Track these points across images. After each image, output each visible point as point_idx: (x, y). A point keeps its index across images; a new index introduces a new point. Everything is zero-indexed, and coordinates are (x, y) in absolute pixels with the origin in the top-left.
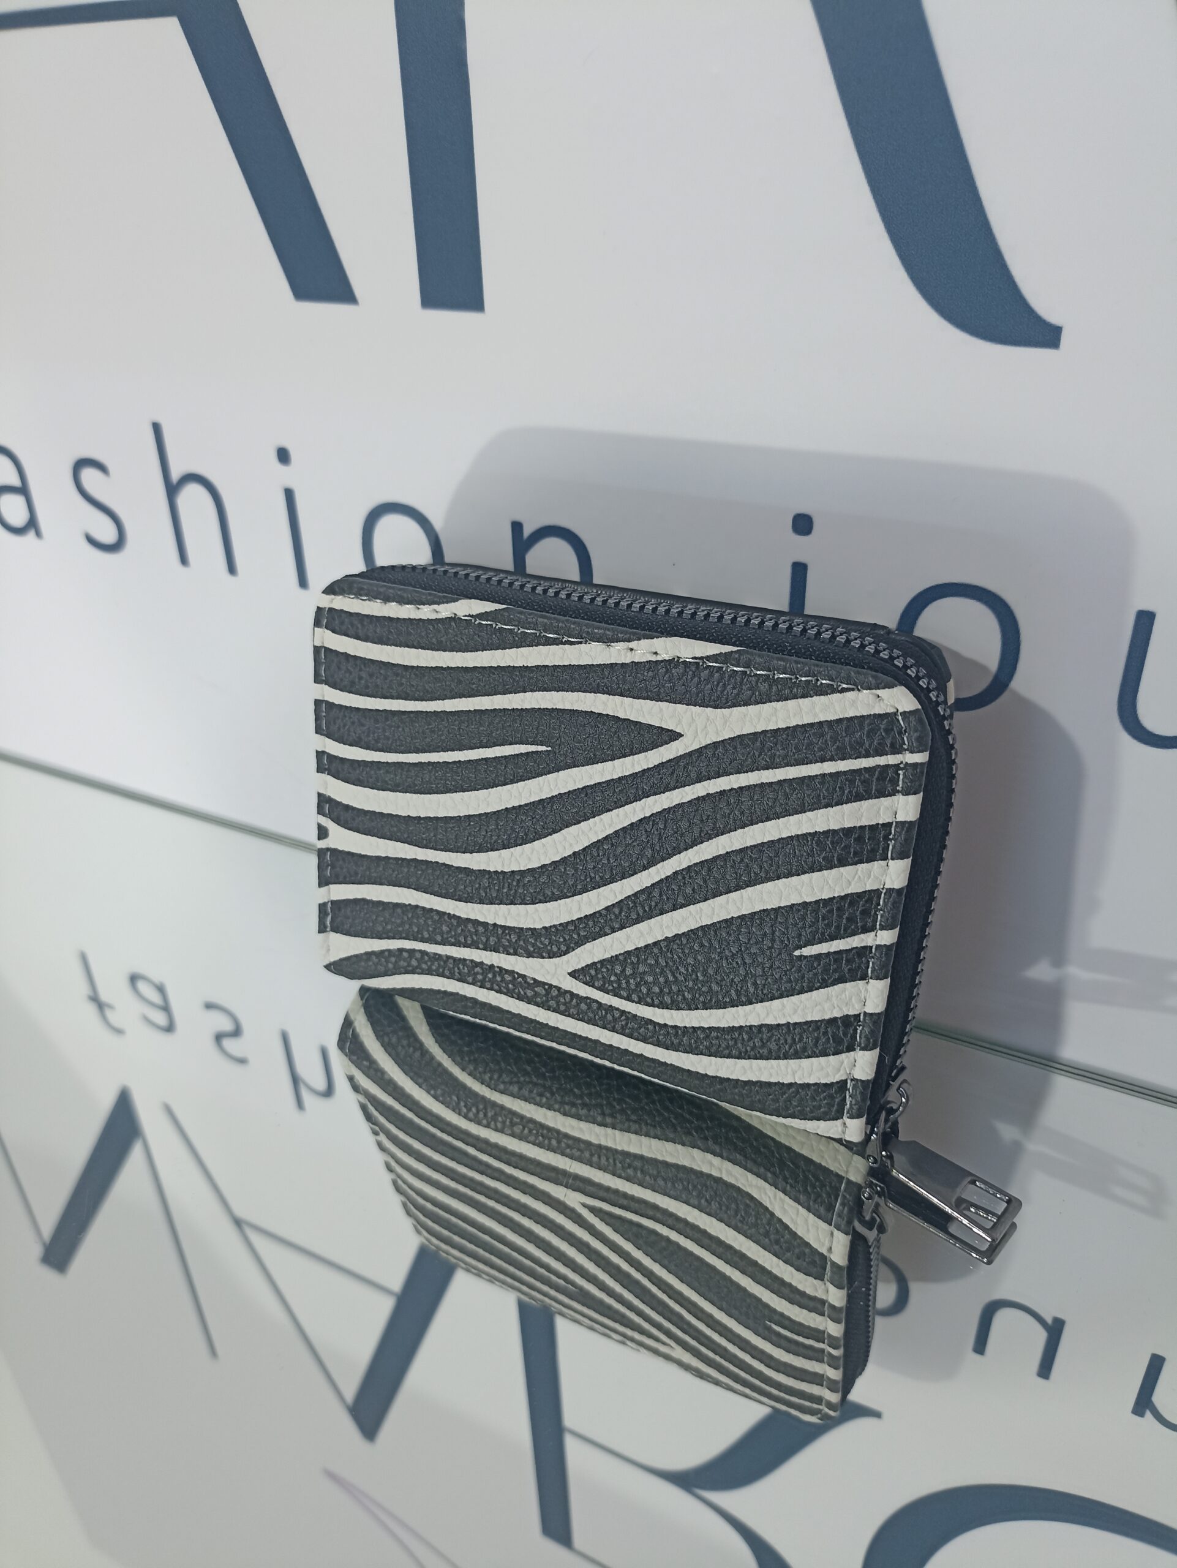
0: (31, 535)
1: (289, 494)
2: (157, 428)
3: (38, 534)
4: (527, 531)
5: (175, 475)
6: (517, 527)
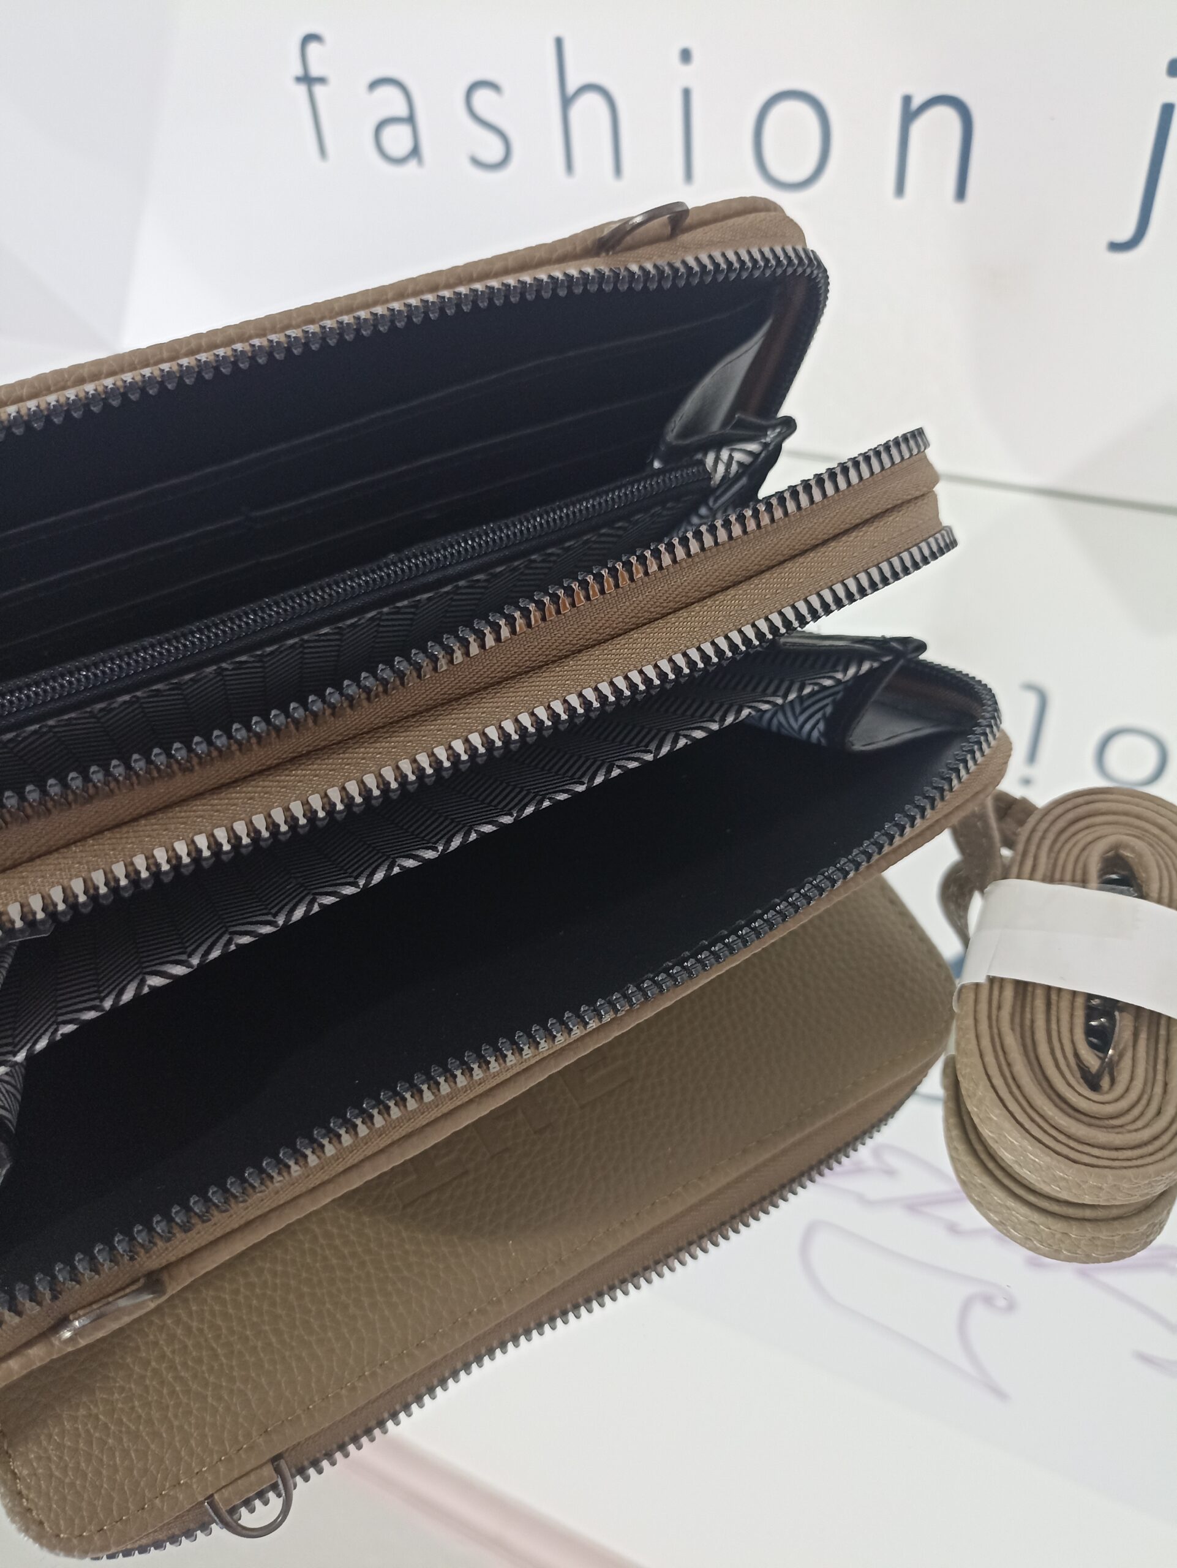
0: (412, 163)
1: (687, 93)
2: (559, 43)
3: (420, 161)
4: (917, 103)
5: (572, 87)
6: (907, 100)
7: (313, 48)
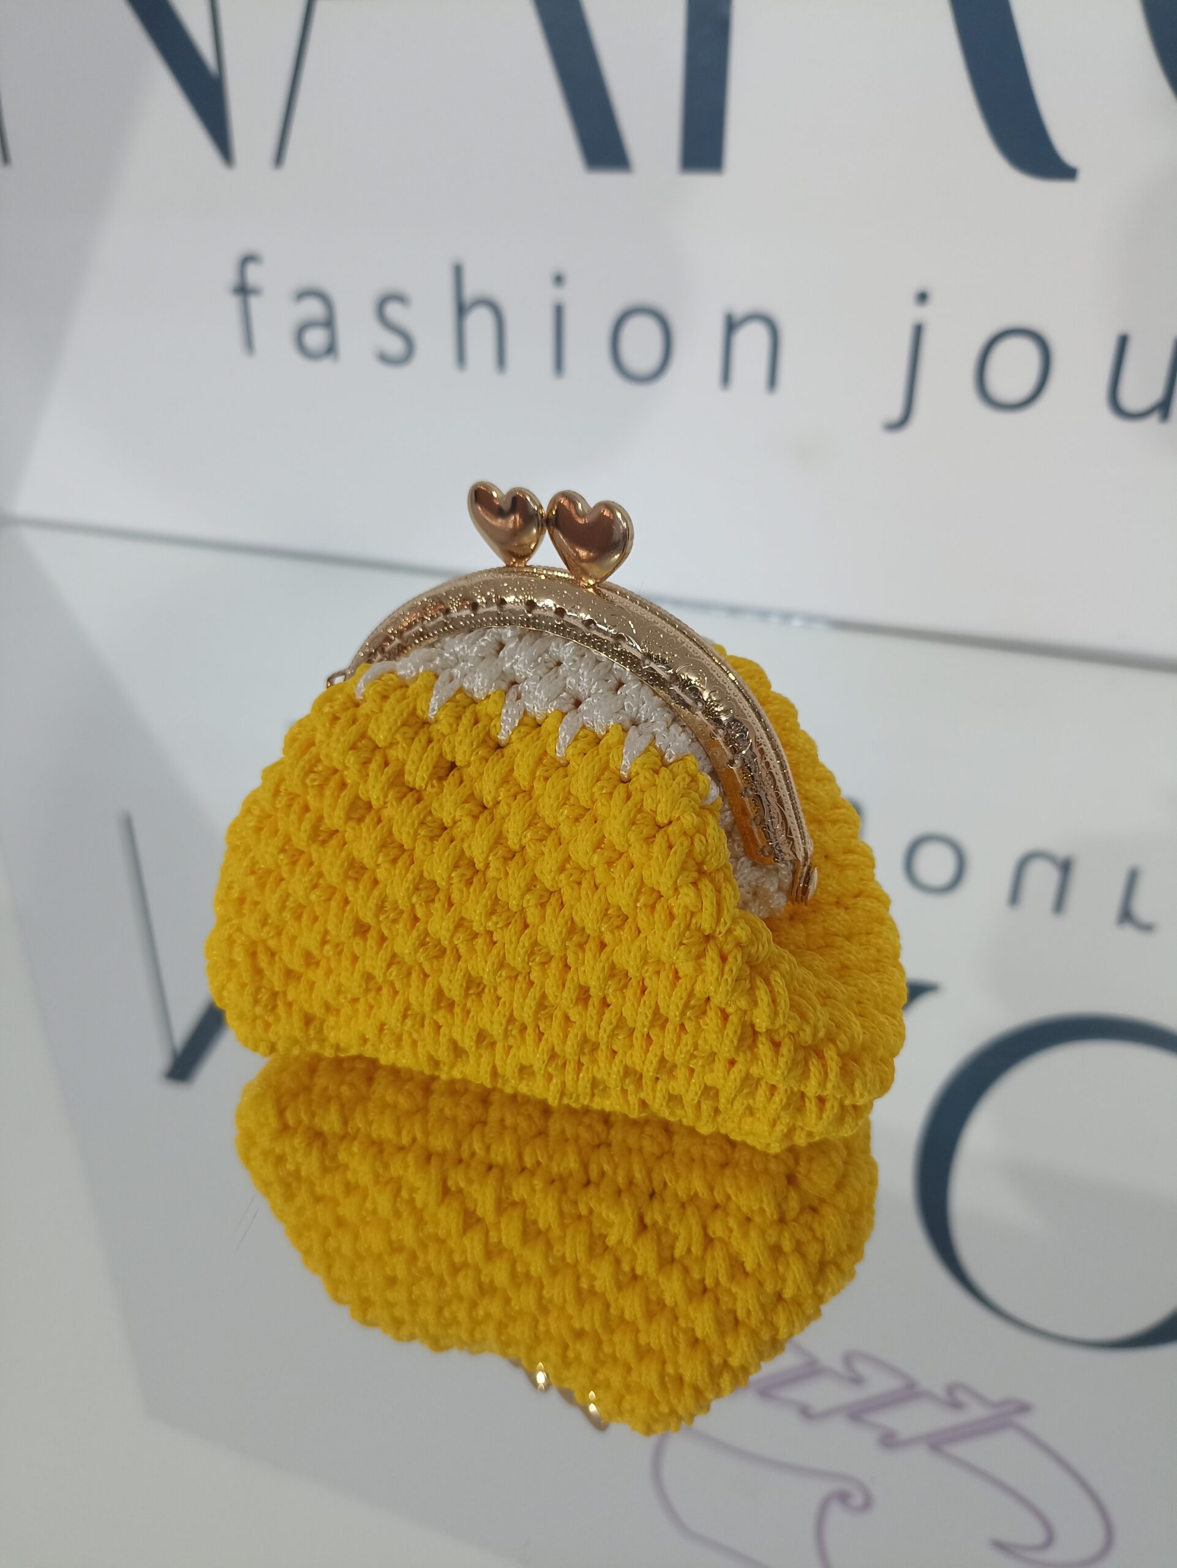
0: (328, 357)
1: (559, 309)
2: (458, 268)
3: (335, 357)
4: (737, 318)
5: (467, 299)
7: (251, 266)
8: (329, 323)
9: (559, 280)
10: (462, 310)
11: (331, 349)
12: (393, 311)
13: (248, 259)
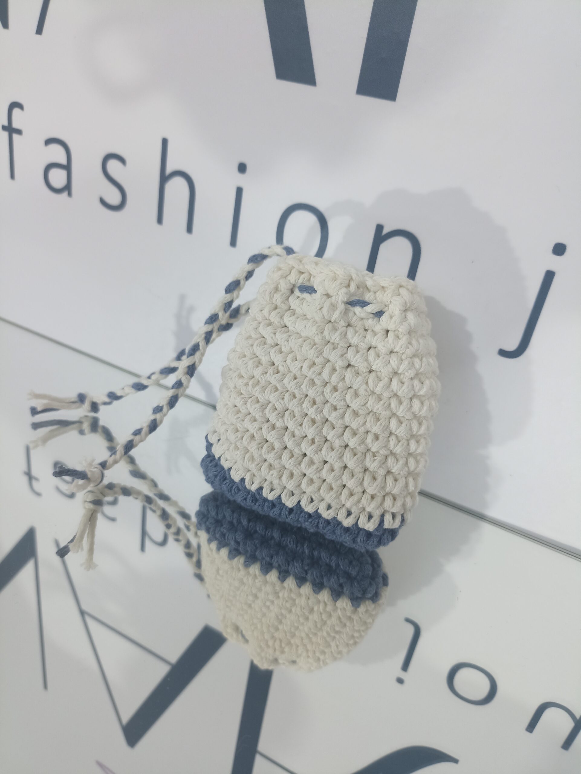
0: (65, 194)
1: (239, 191)
2: (165, 142)
3: (70, 194)
4: (385, 231)
5: (169, 169)
6: (379, 228)
7: (16, 112)
8: (67, 168)
9: (242, 168)
10: (164, 178)
11: (67, 188)
12: (113, 166)
13: (15, 105)
